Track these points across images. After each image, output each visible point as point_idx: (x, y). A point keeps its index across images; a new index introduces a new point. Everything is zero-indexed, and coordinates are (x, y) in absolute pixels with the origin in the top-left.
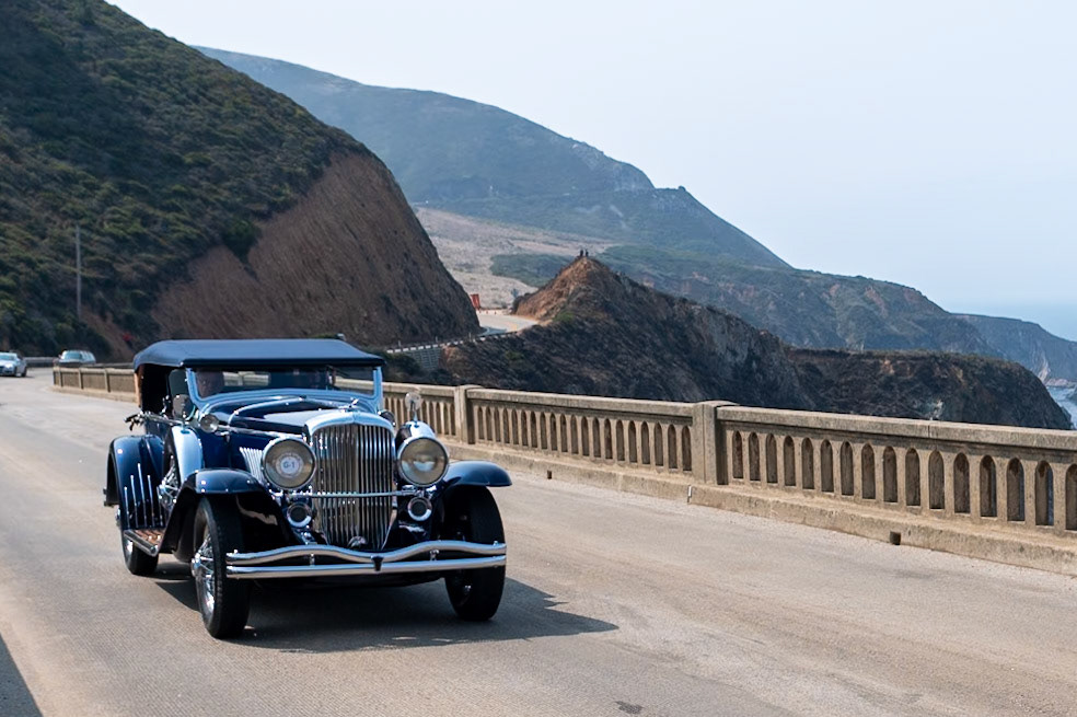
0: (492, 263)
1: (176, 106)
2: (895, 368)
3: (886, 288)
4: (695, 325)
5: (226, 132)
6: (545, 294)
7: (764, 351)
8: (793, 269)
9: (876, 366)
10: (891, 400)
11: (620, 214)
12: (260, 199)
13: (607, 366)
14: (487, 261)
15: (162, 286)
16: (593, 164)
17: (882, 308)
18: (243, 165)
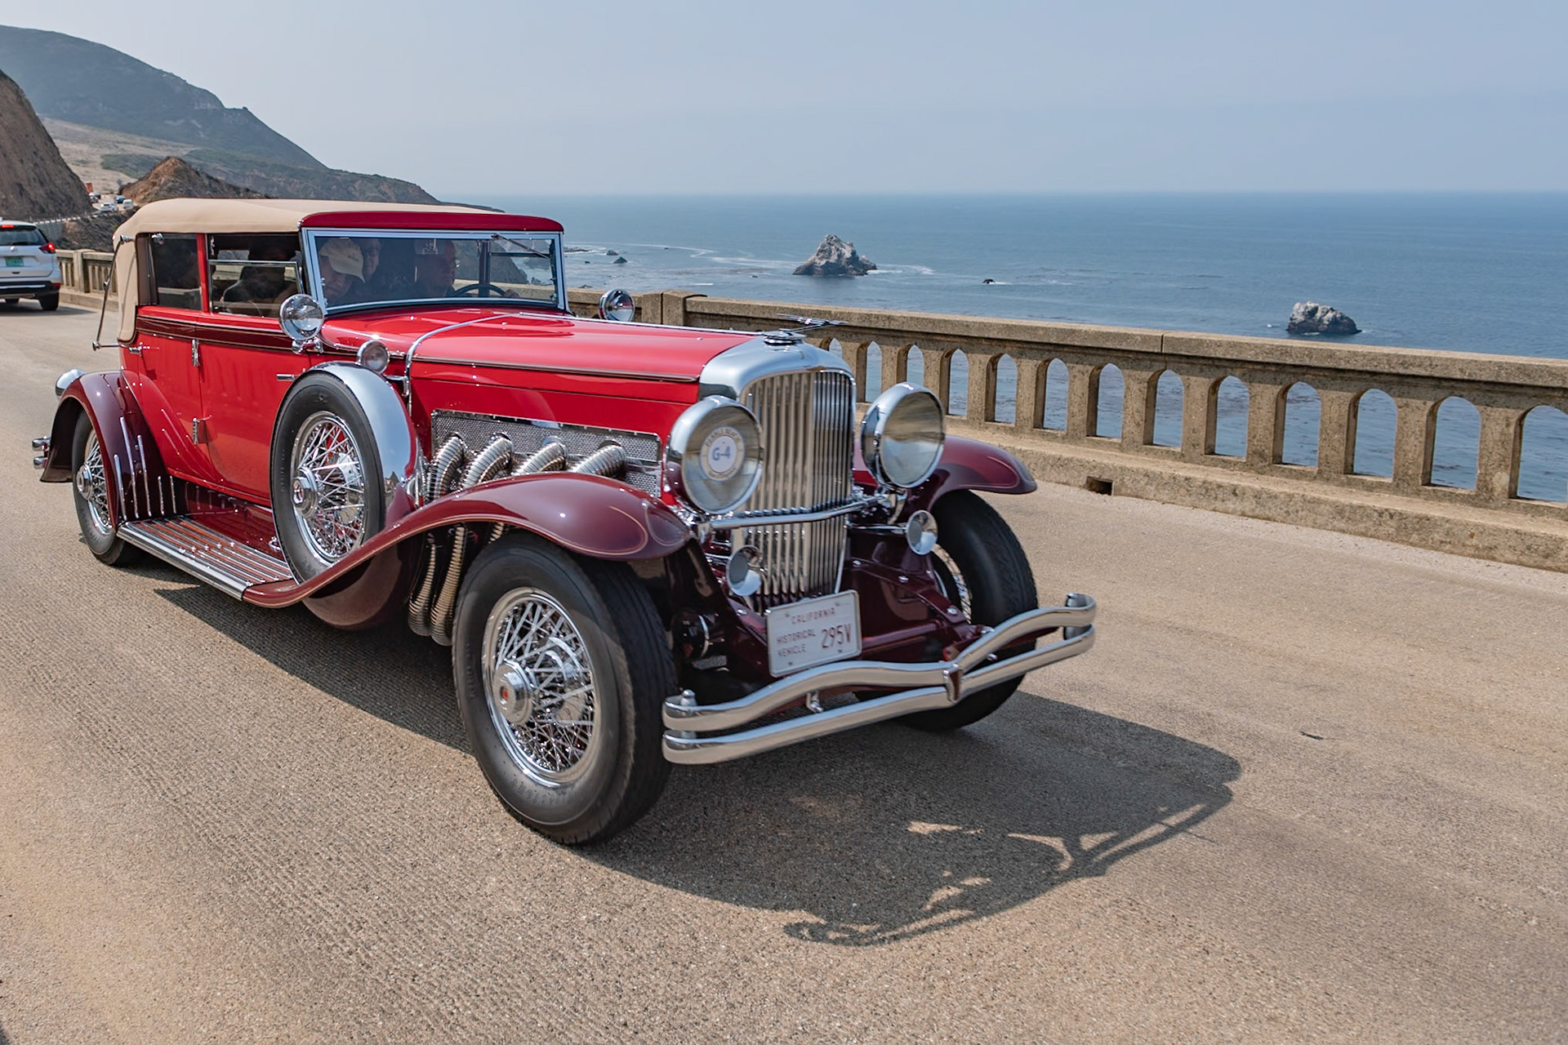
0: (102, 160)
3: (395, 184)
6: (142, 184)
11: (200, 126)
14: (98, 159)
16: (178, 89)
17: (392, 198)
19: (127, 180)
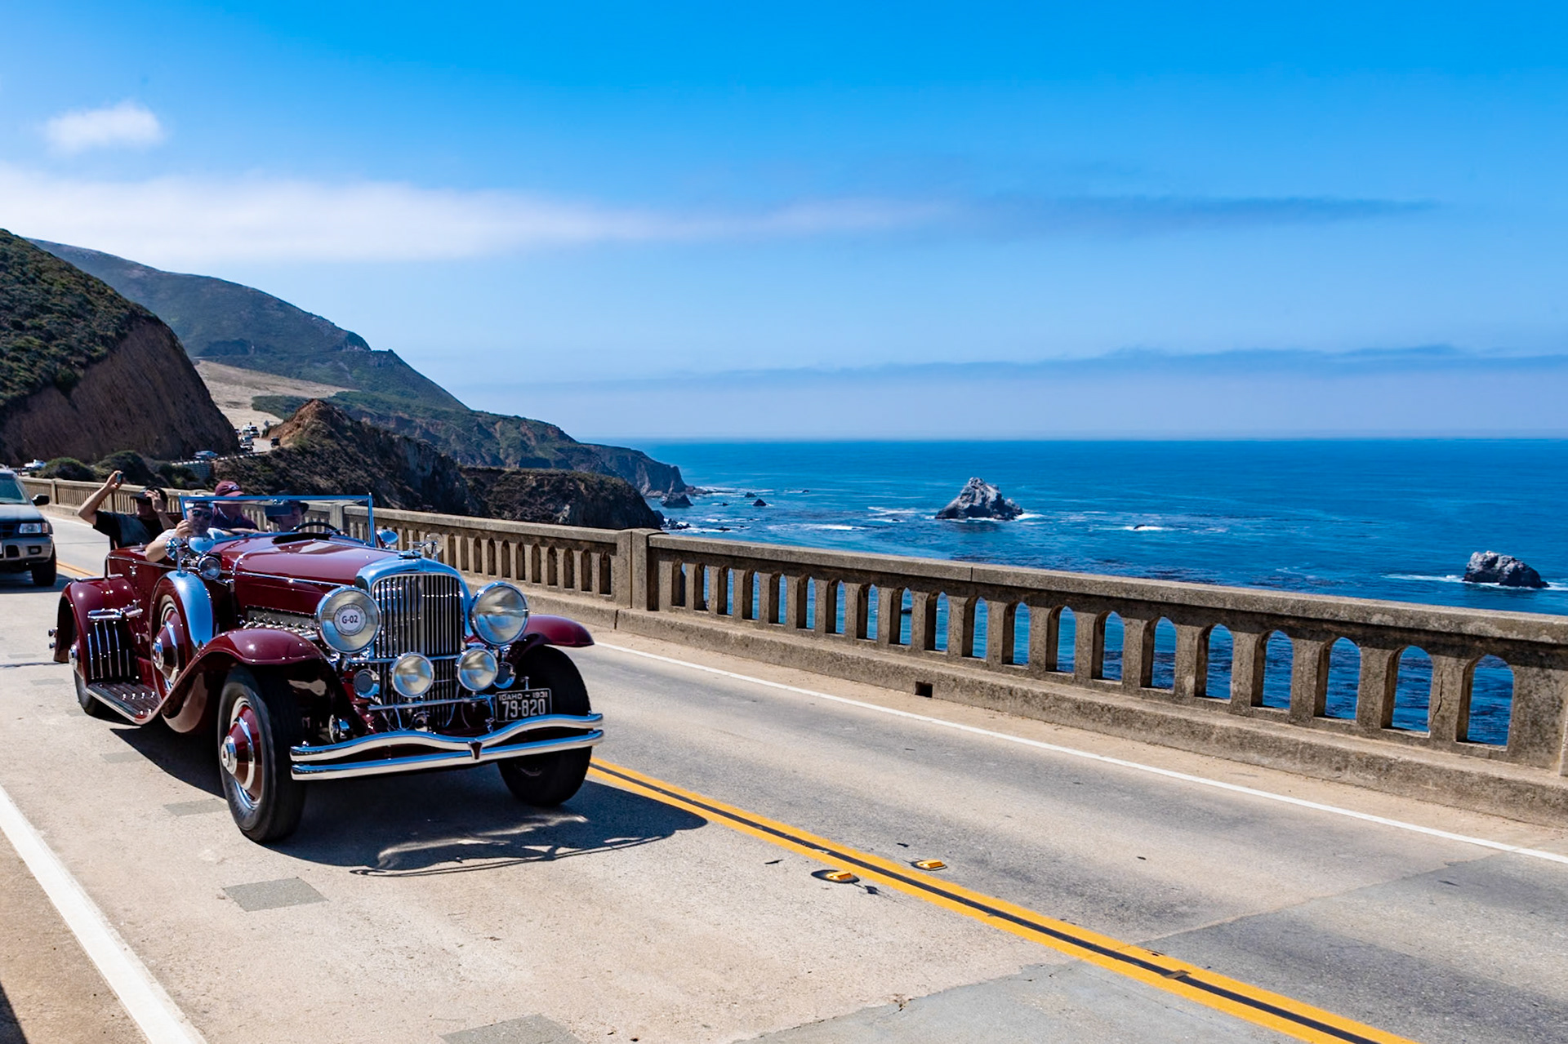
0: (253, 402)
1: (18, 286)
2: (537, 481)
3: (535, 425)
4: (395, 449)
5: (56, 305)
6: (288, 425)
7: (444, 468)
8: (468, 409)
9: (522, 480)
10: (533, 504)
11: (346, 368)
12: (80, 353)
13: (331, 476)
14: (249, 400)
15: (8, 415)
16: (327, 332)
17: (533, 439)
18: (68, 329)
19: (274, 420)
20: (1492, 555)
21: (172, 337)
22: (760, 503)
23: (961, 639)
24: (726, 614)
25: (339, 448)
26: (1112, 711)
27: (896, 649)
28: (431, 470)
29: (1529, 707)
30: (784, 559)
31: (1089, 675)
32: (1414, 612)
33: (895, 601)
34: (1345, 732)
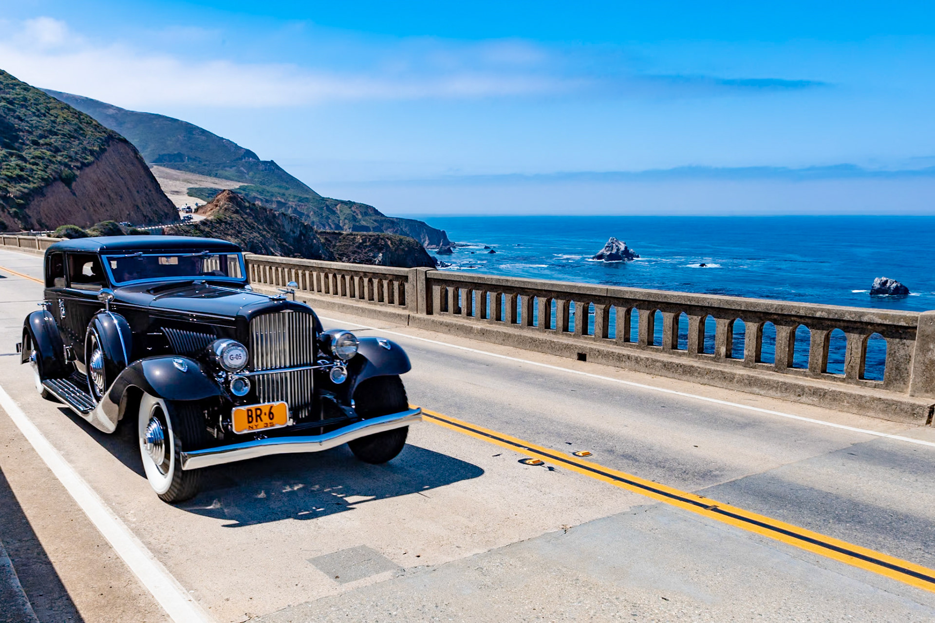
0: (187, 191)
1: (34, 118)
2: (362, 239)
3: (360, 206)
4: (276, 220)
5: (60, 130)
6: (210, 205)
7: (306, 232)
8: (320, 197)
9: (354, 239)
10: (360, 253)
11: (245, 171)
12: (77, 160)
13: (237, 237)
14: (185, 190)
15: (31, 198)
16: (233, 149)
17: (359, 214)
18: (68, 145)
19: (201, 202)
20: (885, 279)
21: (135, 151)
22: (492, 252)
23: (602, 328)
24: (471, 316)
25: (242, 219)
26: (683, 367)
27: (566, 335)
28: (298, 233)
29: (894, 360)
30: (504, 284)
31: (671, 347)
32: (837, 310)
33: (566, 307)
34: (802, 375)
